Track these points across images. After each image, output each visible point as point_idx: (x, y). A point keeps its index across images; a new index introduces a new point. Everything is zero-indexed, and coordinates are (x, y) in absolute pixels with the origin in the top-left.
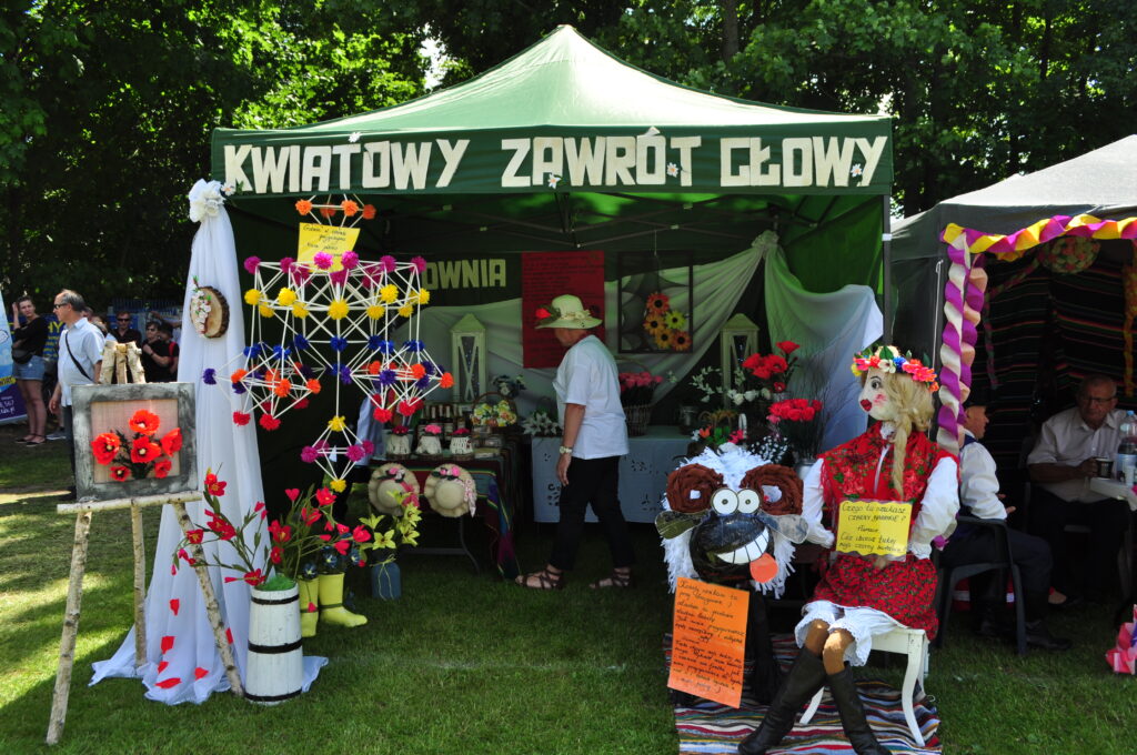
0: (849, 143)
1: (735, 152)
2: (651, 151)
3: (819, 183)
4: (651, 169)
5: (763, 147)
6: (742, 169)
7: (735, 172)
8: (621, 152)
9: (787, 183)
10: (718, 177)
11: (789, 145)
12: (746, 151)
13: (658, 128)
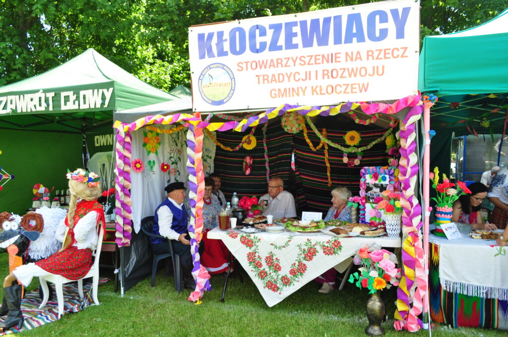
0: (101, 91)
1: (65, 97)
2: (40, 98)
3: (91, 107)
4: (40, 105)
5: (74, 95)
6: (68, 103)
7: (65, 104)
8: (32, 100)
9: (81, 108)
10: (60, 107)
11: (82, 93)
12: (68, 96)
13: (43, 90)
